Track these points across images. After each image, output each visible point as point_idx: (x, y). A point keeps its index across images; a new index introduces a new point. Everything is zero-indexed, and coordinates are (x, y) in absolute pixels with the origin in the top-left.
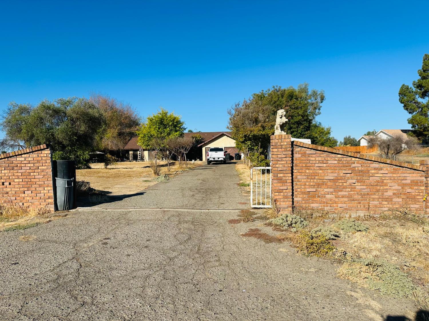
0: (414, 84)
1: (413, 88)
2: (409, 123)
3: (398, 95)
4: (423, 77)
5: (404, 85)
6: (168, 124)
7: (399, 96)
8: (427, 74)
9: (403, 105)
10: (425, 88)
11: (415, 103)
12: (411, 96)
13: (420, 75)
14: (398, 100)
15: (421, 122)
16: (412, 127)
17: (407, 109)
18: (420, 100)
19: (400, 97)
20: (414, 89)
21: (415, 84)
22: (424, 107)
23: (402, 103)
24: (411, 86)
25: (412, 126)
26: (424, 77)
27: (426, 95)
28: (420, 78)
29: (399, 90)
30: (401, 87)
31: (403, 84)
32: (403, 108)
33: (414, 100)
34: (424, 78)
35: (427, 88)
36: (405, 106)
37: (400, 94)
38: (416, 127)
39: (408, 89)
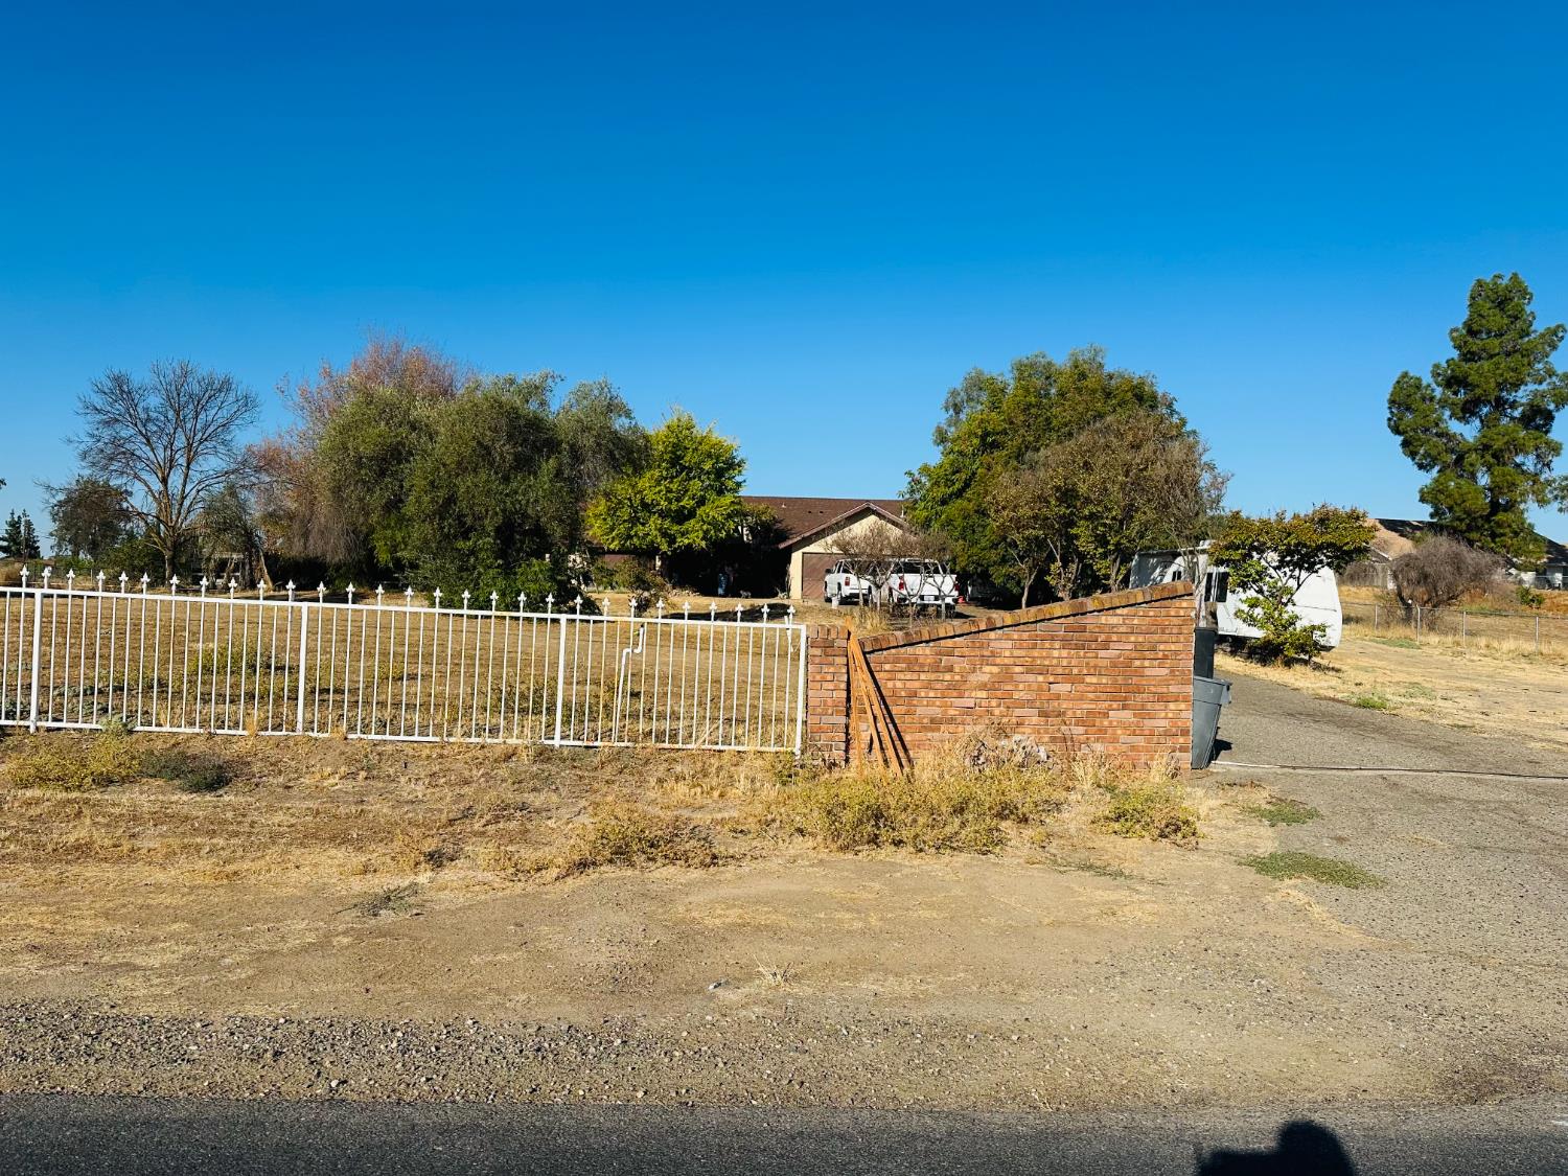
0: (1435, 375)
1: (1434, 386)
2: (1422, 500)
3: (1387, 405)
4: (1469, 352)
5: (1405, 375)
6: (698, 465)
7: (1390, 408)
8: (1484, 345)
9: (1400, 439)
10: (1478, 391)
11: (1439, 435)
12: (1428, 413)
13: (1458, 347)
14: (1386, 422)
15: (1464, 501)
16: (1432, 516)
17: (1413, 455)
18: (1455, 426)
19: (1392, 412)
20: (1438, 392)
21: (1439, 375)
22: (1470, 450)
23: (1396, 430)
24: (1427, 379)
25: (1432, 510)
26: (1473, 353)
27: (1473, 414)
28: (1455, 354)
29: (1390, 390)
30: (1396, 380)
31: (1404, 370)
32: (1400, 450)
33: (1437, 425)
34: (1469, 356)
35: (1485, 391)
36: (1405, 444)
37: (1392, 402)
38: (1444, 513)
39: (1418, 387)
